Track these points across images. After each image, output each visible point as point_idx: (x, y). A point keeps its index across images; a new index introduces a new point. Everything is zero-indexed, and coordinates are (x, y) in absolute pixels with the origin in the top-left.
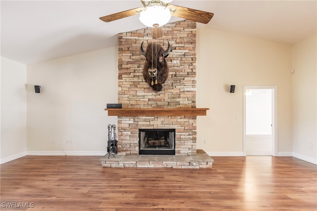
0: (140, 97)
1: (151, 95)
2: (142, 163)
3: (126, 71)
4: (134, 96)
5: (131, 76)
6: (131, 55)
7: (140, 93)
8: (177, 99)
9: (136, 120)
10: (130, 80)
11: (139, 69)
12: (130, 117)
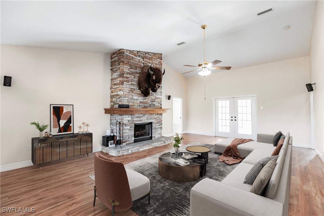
0: (135, 100)
1: (141, 99)
2: (142, 147)
3: (126, 79)
4: (131, 99)
5: (129, 84)
6: (130, 68)
7: (135, 97)
8: (154, 103)
9: (133, 117)
10: (129, 86)
11: (134, 79)
12: (129, 115)
